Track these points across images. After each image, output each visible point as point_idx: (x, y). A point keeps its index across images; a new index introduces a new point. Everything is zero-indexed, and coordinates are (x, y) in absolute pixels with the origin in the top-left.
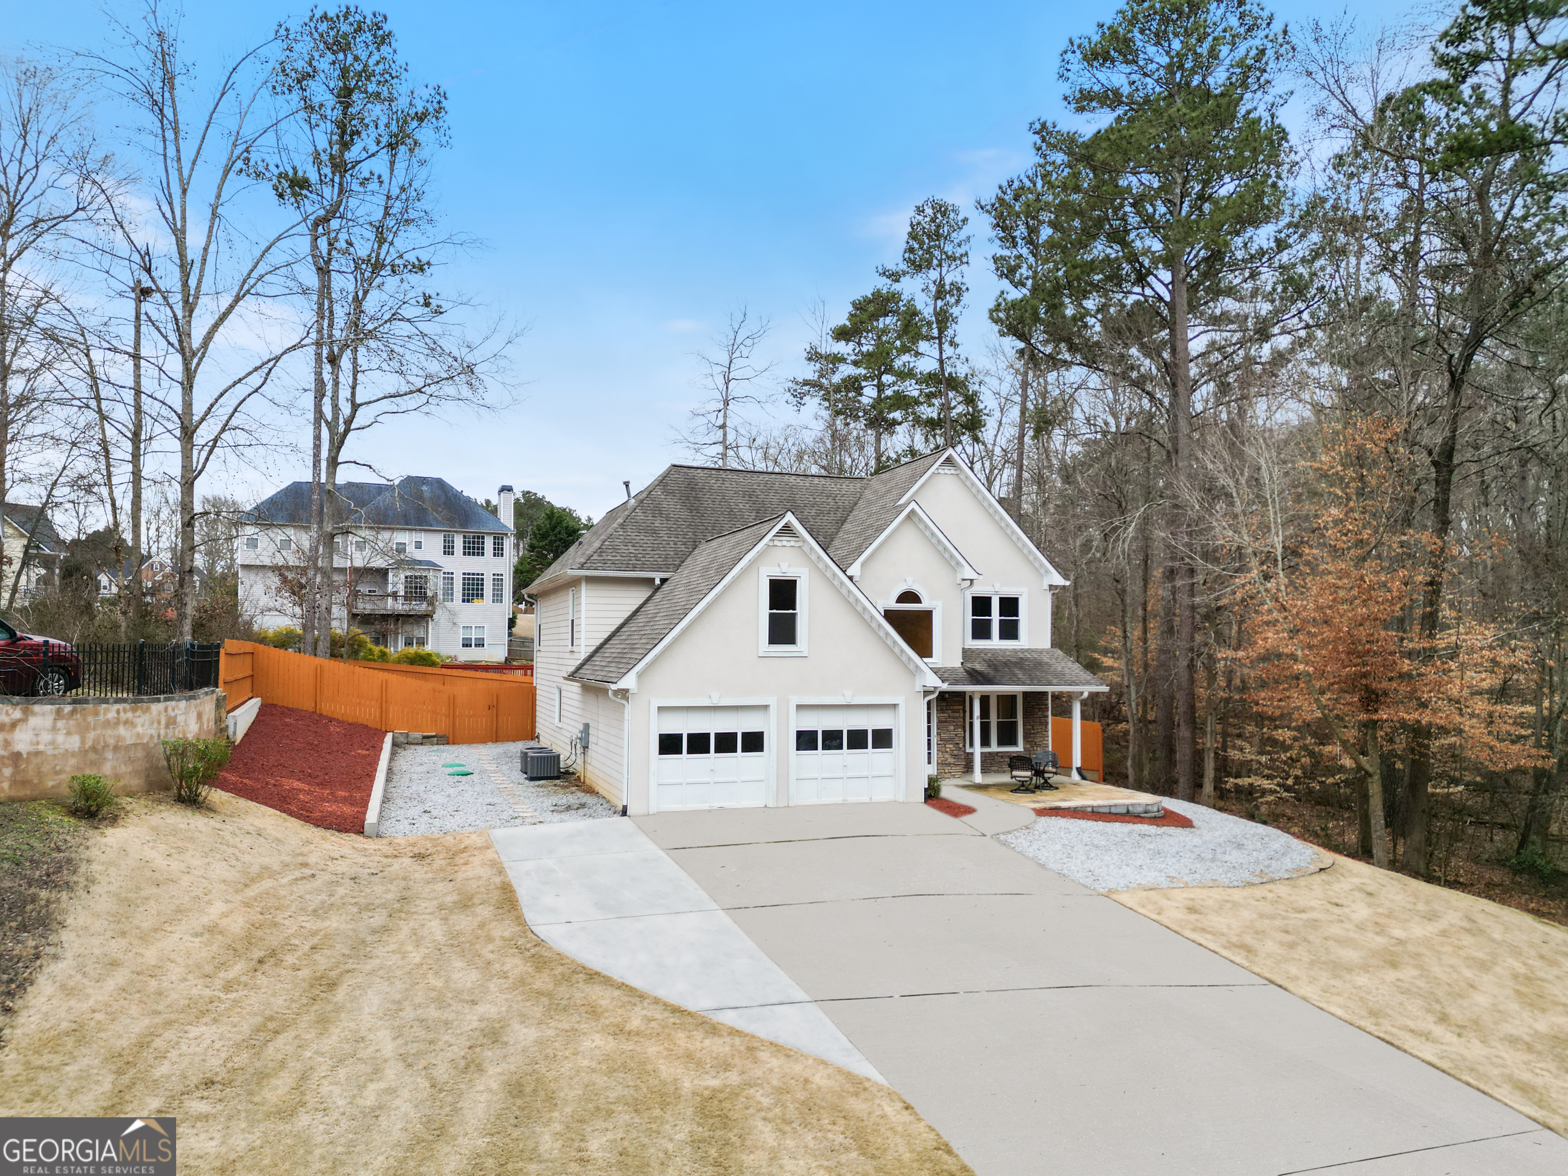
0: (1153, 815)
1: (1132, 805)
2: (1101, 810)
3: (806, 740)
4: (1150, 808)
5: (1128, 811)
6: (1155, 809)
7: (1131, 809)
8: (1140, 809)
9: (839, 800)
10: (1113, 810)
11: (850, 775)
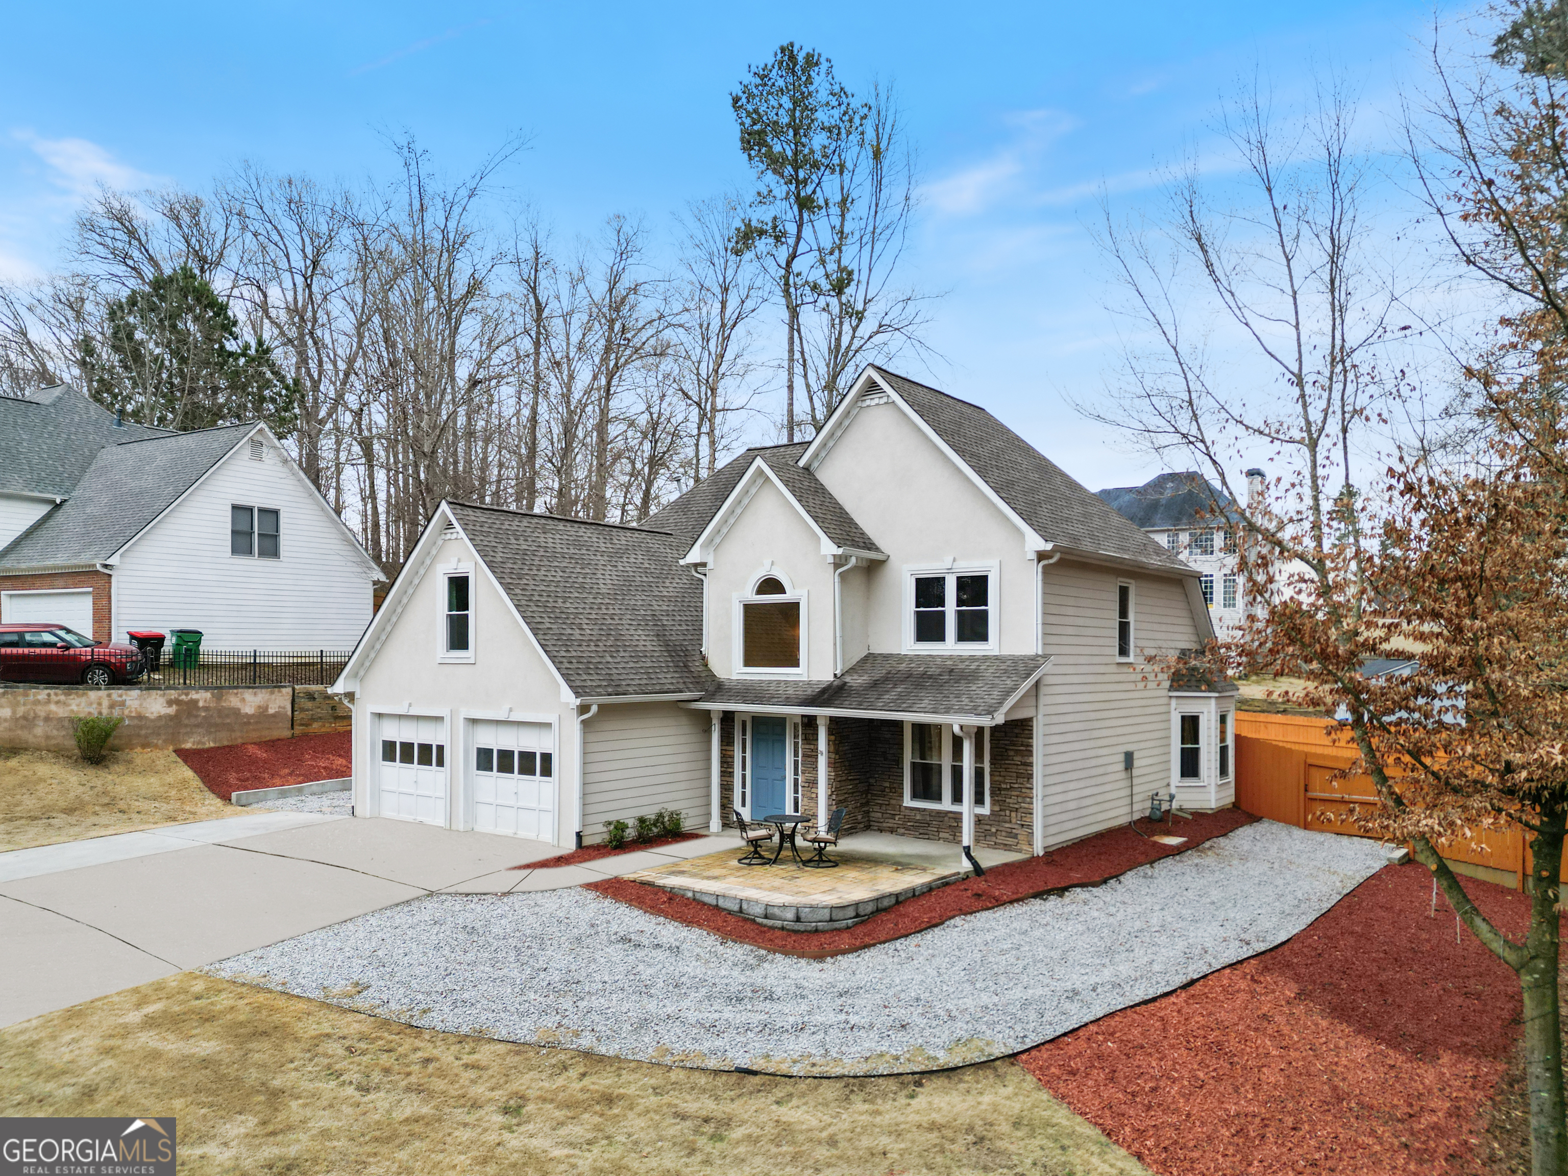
0: (778, 923)
1: (748, 901)
2: (706, 899)
3: (484, 759)
4: (770, 910)
5: (741, 910)
6: (790, 915)
7: (745, 906)
8: (758, 910)
9: (509, 832)
10: (721, 903)
11: (520, 804)
